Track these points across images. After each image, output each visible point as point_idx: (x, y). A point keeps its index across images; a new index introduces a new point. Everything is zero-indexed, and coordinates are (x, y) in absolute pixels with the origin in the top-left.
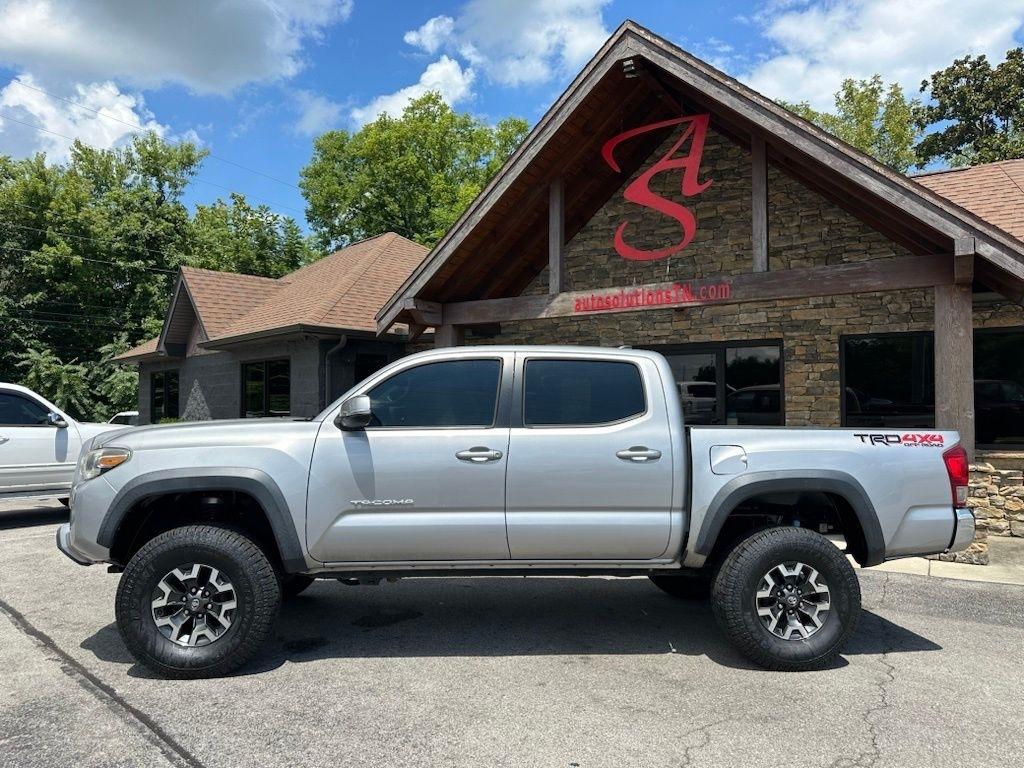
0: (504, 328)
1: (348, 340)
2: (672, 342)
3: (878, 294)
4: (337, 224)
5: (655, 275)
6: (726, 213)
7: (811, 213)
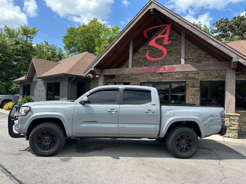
0: (116, 76)
1: (76, 78)
2: (158, 81)
3: (210, 71)
4: (71, 50)
5: (155, 65)
6: (173, 50)
7: (194, 50)
